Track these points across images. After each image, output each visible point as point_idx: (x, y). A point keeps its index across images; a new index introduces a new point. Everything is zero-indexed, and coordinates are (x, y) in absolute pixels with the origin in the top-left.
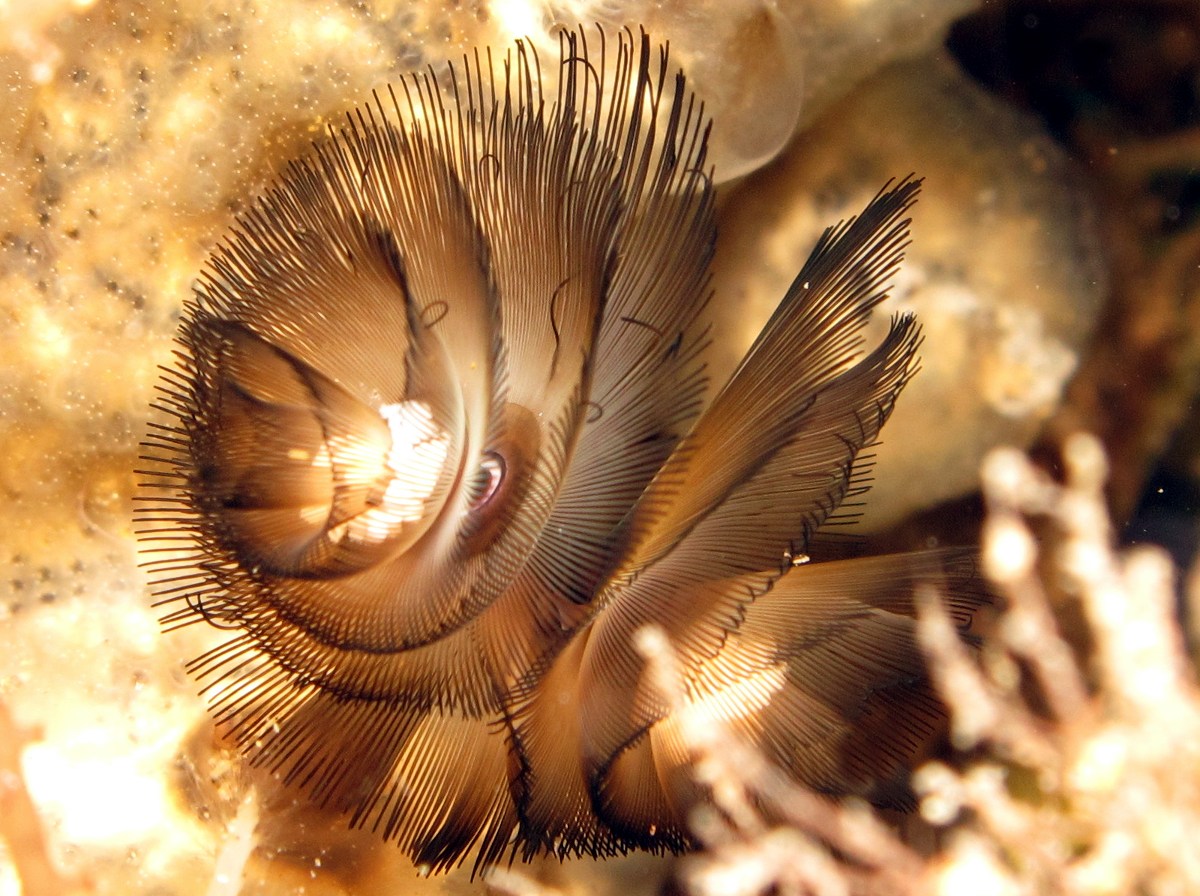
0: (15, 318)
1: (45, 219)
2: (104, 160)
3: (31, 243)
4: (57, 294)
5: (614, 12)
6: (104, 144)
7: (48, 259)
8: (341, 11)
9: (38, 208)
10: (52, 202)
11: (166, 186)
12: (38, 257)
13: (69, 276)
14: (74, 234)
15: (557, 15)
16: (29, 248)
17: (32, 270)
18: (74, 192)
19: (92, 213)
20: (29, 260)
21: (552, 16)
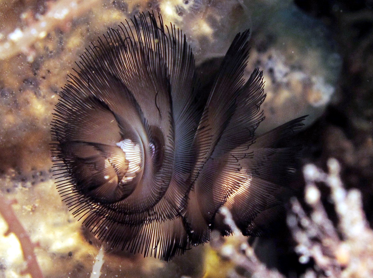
0: (28, 103)
1: (35, 74)
2: (51, 57)
3: (32, 81)
4: (40, 95)
5: (196, 8)
6: (51, 52)
7: (37, 85)
8: (117, 11)
9: (33, 71)
10: (37, 69)
11: (69, 63)
12: (34, 85)
13: (43, 90)
14: (44, 78)
15: (180, 9)
16: (31, 83)
17: (32, 89)
18: (43, 66)
19: (49, 71)
20: (31, 86)
21: (178, 10)
